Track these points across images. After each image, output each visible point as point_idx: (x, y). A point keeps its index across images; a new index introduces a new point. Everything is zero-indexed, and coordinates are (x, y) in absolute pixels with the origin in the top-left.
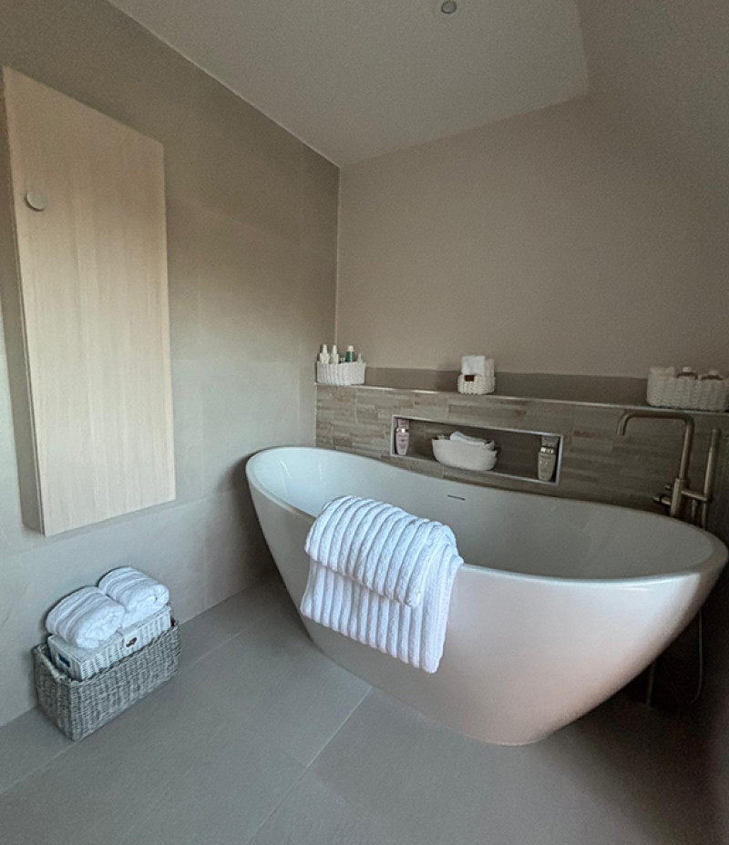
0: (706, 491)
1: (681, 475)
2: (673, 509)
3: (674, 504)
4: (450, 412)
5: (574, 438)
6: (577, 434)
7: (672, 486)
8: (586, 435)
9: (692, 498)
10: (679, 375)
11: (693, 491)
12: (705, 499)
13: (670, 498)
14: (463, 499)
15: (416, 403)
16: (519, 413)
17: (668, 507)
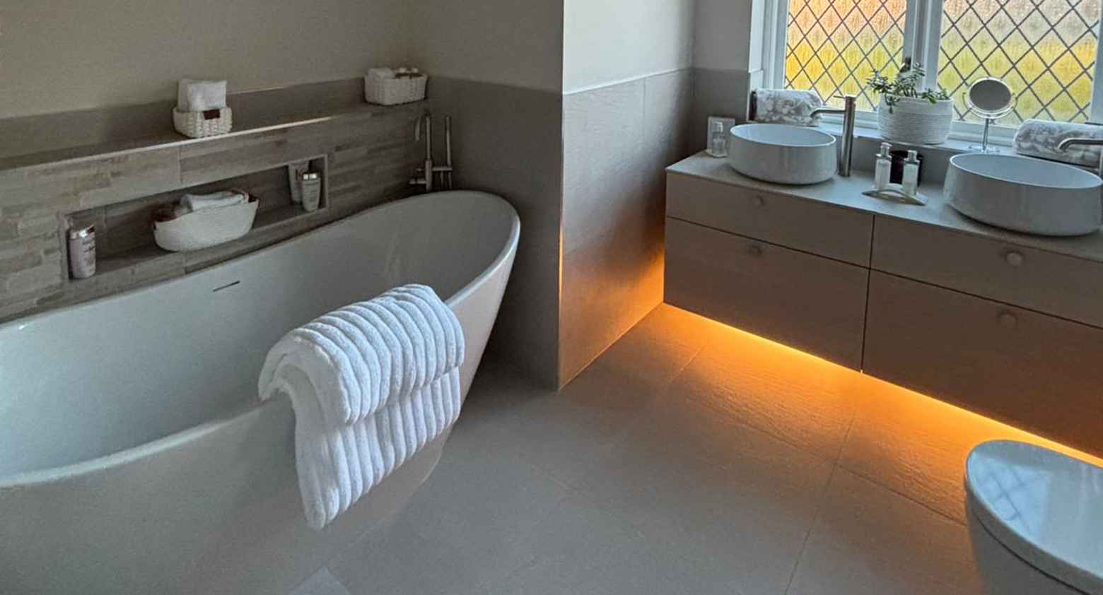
0: (449, 162)
1: (429, 157)
2: (428, 186)
3: (427, 181)
4: (183, 170)
5: (337, 154)
6: (338, 149)
7: (424, 168)
8: (348, 146)
9: (440, 172)
10: (399, 76)
11: (439, 165)
12: (450, 169)
13: (423, 177)
14: (237, 283)
15: (114, 175)
16: (279, 143)
17: (424, 186)
